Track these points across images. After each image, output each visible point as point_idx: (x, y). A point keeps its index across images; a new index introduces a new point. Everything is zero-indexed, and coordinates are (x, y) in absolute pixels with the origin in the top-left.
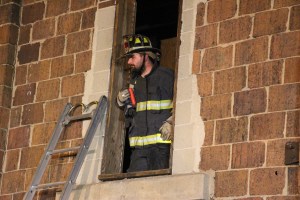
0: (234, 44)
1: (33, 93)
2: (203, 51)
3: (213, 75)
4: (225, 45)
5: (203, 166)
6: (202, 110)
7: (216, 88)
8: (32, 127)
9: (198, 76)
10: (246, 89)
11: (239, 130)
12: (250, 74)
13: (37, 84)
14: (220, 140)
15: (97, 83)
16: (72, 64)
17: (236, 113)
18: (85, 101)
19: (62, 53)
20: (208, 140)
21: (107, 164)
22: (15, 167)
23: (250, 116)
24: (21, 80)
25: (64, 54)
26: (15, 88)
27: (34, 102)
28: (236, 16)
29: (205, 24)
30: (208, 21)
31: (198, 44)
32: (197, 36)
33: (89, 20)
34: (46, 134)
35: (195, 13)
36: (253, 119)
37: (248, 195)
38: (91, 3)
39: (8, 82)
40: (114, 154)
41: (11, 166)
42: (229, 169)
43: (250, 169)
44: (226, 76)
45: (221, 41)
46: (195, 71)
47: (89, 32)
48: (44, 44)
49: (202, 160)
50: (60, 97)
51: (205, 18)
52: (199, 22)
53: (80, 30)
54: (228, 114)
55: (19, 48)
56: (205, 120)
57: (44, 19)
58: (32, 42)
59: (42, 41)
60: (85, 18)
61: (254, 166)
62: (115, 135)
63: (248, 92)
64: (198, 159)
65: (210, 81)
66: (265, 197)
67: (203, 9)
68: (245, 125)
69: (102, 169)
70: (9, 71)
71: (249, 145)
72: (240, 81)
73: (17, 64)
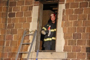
0: (73, 21)
1: (14, 26)
2: (64, 22)
3: (67, 28)
4: (71, 21)
6: (64, 37)
7: (68, 32)
8: (14, 35)
9: (63, 28)
10: (76, 33)
11: (74, 43)
12: (77, 29)
13: (15, 24)
14: (69, 44)
16: (26, 20)
17: (73, 38)
18: (30, 30)
19: (22, 16)
20: (66, 44)
22: (8, 45)
23: (77, 40)
25: (23, 17)
26: (8, 24)
27: (14, 28)
28: (74, 14)
29: (65, 15)
30: (66, 14)
31: (63, 20)
32: (63, 18)
34: (18, 38)
35: (62, 12)
36: (78, 40)
37: (76, 59)
38: (31, 4)
42: (71, 52)
43: (77, 52)
44: (71, 29)
45: (69, 20)
46: (62, 26)
47: (31, 12)
48: (17, 13)
49: (64, 49)
50: (22, 28)
51: (65, 13)
52: (63, 14)
53: (28, 11)
54: (71, 38)
55: (9, 13)
56: (65, 39)
57: (17, 6)
58: (12, 12)
59: (16, 12)
60: (29, 8)
61: (78, 52)
63: (77, 34)
64: (63, 49)
65: (66, 30)
66: (81, 59)
67: (64, 11)
68: (76, 42)
69: (35, 48)
71: (77, 47)
72: (74, 30)
73: (8, 17)
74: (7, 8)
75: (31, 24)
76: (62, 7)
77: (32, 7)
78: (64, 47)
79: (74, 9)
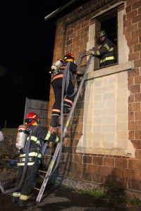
0: (138, 22)
2: (126, 28)
3: (131, 33)
5: (130, 60)
6: (128, 44)
7: (132, 37)
9: (125, 35)
14: (135, 51)
15: (90, 44)
16: (82, 42)
18: (87, 50)
19: (79, 40)
20: (131, 51)
24: (67, 50)
28: (138, 15)
30: (127, 19)
31: (124, 26)
32: (124, 24)
33: (87, 29)
35: (122, 18)
38: (87, 25)
39: (64, 51)
42: (140, 59)
44: (136, 32)
45: (133, 23)
46: (124, 33)
47: (87, 32)
52: (124, 20)
53: (84, 33)
54: (137, 43)
55: (66, 42)
56: (129, 46)
57: (73, 33)
58: (70, 39)
59: (73, 38)
64: (128, 58)
65: (130, 35)
67: (125, 16)
69: (94, 67)
70: (64, 48)
73: (66, 46)
74: (65, 37)
75: (88, 44)
76: (122, 14)
77: (88, 27)
78: (129, 56)
79: (137, 9)
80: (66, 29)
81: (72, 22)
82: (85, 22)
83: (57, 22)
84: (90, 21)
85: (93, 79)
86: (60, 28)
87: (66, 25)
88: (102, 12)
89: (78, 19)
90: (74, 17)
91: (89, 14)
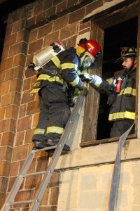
1: (34, 95)
8: (33, 116)
21: (86, 136)
22: (21, 143)
24: (26, 88)
26: (22, 93)
27: (35, 100)
33: (72, 43)
38: (73, 33)
39: (18, 89)
40: (90, 129)
41: (19, 142)
55: (26, 69)
57: (43, 48)
60: (69, 43)
62: (91, 116)
69: (82, 139)
70: (19, 83)
73: (24, 78)
74: (23, 58)
80: (26, 38)
81: (40, 23)
82: (68, 25)
83: (10, 20)
84: (78, 24)
85: (77, 168)
86: (15, 34)
87: (28, 29)
88: (106, 6)
89: (54, 17)
90: (44, 12)
91: (78, 7)
